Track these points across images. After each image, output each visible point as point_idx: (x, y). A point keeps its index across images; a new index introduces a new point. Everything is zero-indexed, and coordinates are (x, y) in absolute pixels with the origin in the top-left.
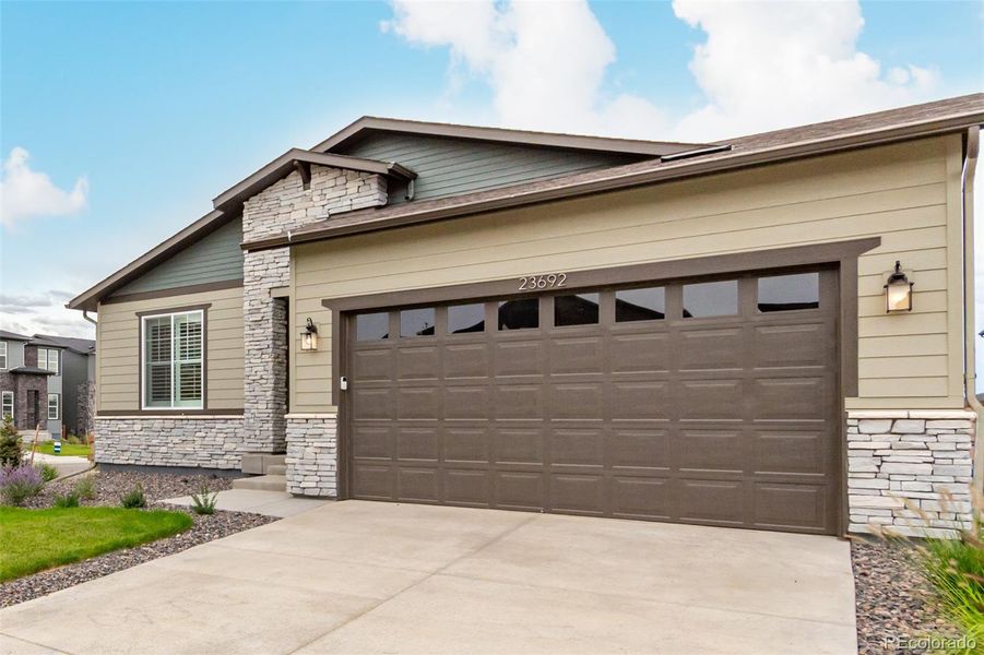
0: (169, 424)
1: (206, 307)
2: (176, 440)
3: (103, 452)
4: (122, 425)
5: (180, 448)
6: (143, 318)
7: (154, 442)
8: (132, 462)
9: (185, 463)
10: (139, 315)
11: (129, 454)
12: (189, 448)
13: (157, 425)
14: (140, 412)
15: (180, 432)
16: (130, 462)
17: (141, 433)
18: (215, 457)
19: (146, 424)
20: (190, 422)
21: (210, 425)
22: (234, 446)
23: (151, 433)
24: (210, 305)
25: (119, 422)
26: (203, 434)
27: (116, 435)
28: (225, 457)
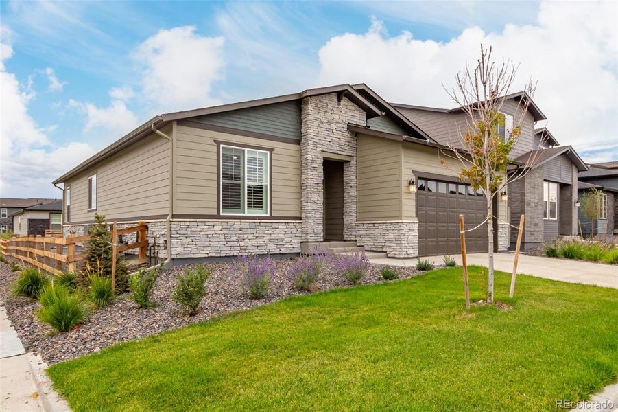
0: (244, 226)
1: (271, 150)
2: (251, 237)
3: (182, 249)
4: (201, 226)
5: (254, 242)
6: (221, 145)
7: (234, 238)
8: (214, 255)
9: (258, 252)
10: (218, 143)
11: (209, 248)
12: (261, 242)
13: (237, 226)
14: (218, 216)
15: (254, 231)
16: (210, 255)
17: (222, 232)
18: (279, 246)
19: (225, 225)
20: (261, 224)
21: (276, 226)
22: (290, 239)
23: (230, 232)
24: (274, 150)
25: (199, 224)
26: (270, 232)
27: (197, 235)
28: (285, 246)
